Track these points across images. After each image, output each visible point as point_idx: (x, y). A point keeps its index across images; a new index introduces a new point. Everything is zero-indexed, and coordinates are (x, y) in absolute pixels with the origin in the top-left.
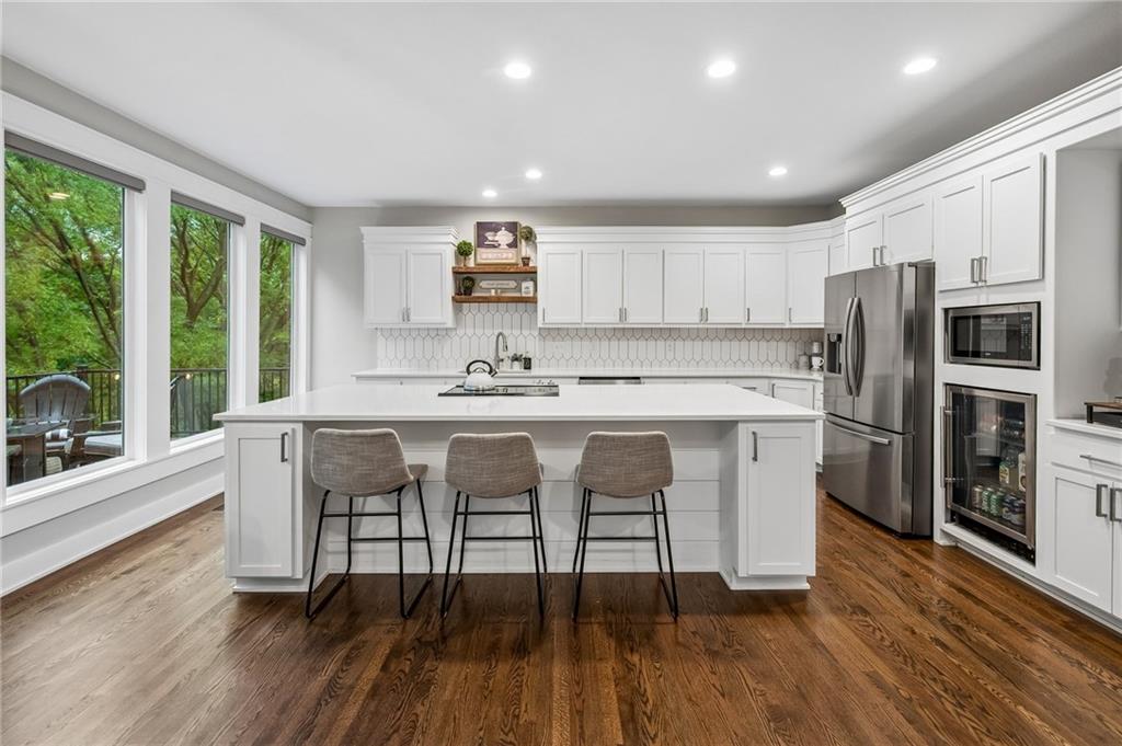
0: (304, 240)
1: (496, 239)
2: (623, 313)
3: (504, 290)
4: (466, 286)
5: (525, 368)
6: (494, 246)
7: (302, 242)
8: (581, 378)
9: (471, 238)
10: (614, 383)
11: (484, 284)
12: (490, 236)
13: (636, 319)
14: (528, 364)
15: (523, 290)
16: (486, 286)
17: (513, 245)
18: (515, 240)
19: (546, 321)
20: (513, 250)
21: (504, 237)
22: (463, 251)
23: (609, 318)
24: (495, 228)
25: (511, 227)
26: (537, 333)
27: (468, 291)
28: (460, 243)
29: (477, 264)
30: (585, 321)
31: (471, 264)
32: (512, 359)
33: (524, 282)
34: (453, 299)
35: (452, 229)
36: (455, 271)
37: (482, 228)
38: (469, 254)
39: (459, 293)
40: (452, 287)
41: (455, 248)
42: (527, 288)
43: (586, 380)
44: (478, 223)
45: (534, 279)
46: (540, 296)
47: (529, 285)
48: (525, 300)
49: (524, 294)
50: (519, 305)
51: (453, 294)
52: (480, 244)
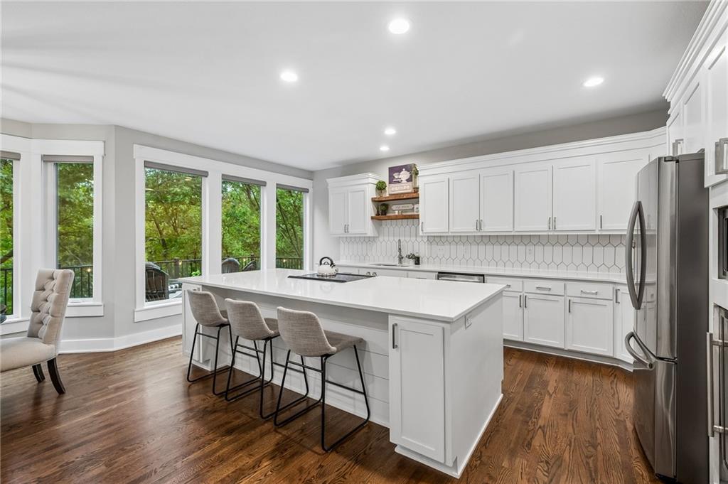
0: (308, 190)
1: (400, 177)
2: (479, 225)
3: (406, 211)
4: (383, 209)
5: (416, 264)
6: (399, 182)
7: (307, 191)
8: (439, 273)
9: (386, 179)
11: (394, 207)
12: (396, 175)
13: (490, 228)
14: (417, 261)
15: (415, 210)
16: (395, 209)
17: (409, 180)
18: (411, 176)
19: (425, 231)
20: (410, 183)
21: (404, 175)
22: (381, 187)
23: (469, 228)
24: (399, 169)
25: (408, 168)
26: (426, 239)
27: (384, 213)
28: (380, 182)
29: (390, 195)
30: (451, 230)
31: (387, 194)
32: (409, 257)
33: (413, 204)
34: (372, 218)
35: (370, 174)
36: (374, 200)
37: (393, 170)
38: (384, 189)
39: (378, 214)
40: (371, 210)
41: (375, 186)
42: (417, 208)
43: (441, 275)
44: (390, 168)
45: (418, 203)
46: (420, 213)
47: (416, 206)
48: (416, 217)
49: (415, 213)
50: (415, 220)
51: (374, 215)
52: (391, 182)
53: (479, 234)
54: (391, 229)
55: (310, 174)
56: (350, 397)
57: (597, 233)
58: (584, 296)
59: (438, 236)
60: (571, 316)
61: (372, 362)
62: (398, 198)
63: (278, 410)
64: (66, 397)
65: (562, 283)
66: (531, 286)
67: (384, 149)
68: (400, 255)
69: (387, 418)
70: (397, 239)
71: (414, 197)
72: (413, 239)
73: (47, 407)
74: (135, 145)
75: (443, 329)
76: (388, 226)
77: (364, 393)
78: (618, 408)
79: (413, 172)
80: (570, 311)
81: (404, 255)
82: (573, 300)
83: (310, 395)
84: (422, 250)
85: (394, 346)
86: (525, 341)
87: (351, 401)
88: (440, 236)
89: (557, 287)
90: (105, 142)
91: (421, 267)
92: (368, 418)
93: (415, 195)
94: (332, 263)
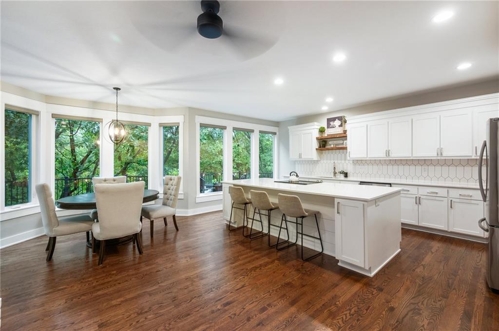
0: (276, 133)
1: (334, 124)
2: (388, 153)
3: (338, 144)
4: (323, 144)
5: (345, 177)
6: (333, 127)
9: (325, 125)
10: (385, 186)
11: (330, 143)
12: (332, 123)
13: (395, 155)
14: (346, 175)
15: (344, 144)
16: (331, 144)
17: (341, 126)
18: (342, 123)
19: (351, 157)
20: (341, 128)
21: (337, 123)
22: (322, 131)
23: (380, 154)
24: (334, 119)
25: (340, 119)
26: (352, 162)
27: (324, 146)
28: (321, 128)
29: (328, 135)
30: (369, 156)
31: (326, 135)
32: (340, 173)
33: (343, 141)
34: (316, 149)
35: (316, 123)
36: (317, 139)
37: (329, 120)
38: (324, 131)
39: (320, 147)
40: (316, 145)
41: (318, 130)
42: (346, 143)
43: (362, 183)
44: (328, 119)
45: (346, 139)
46: (348, 146)
47: (345, 142)
48: (345, 148)
49: (344, 146)
50: (344, 150)
51: (317, 147)
52: (328, 127)
53: (388, 159)
54: (332, 155)
55: (277, 124)
56: (312, 241)
57: (473, 157)
58: (461, 197)
59: (360, 160)
60: (452, 210)
61: (325, 224)
62: (333, 137)
63: (278, 244)
64: (179, 232)
65: (446, 190)
66: (423, 191)
67: (325, 108)
68: (335, 171)
69: (334, 252)
70: (332, 162)
71: (343, 136)
72: (343, 162)
73: (171, 236)
74: (196, 116)
75: (364, 205)
76: (326, 154)
77: (320, 239)
78: (478, 263)
79: (343, 121)
80: (451, 207)
81: (337, 171)
82: (453, 200)
83: (290, 240)
84: (349, 169)
85: (338, 213)
86: (420, 225)
87: (313, 243)
88: (362, 160)
89: (442, 192)
90: (184, 115)
91: (348, 179)
92: (322, 251)
93: (344, 135)
94: (297, 175)
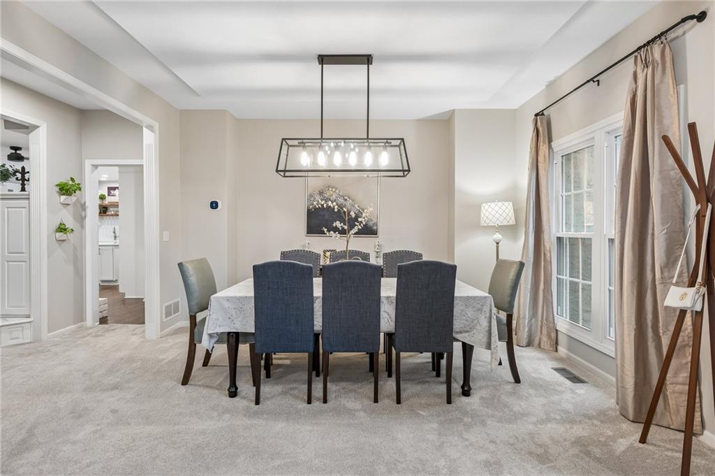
4: (104, 210)
6: (114, 196)
9: (106, 193)
11: (111, 209)
12: (112, 192)
16: (111, 211)
21: (117, 192)
22: (102, 198)
24: (114, 189)
27: (105, 212)
28: (102, 195)
29: (108, 202)
36: (98, 205)
37: (110, 189)
38: (105, 199)
39: (101, 213)
40: (97, 211)
41: (99, 197)
44: (108, 188)
51: (98, 213)
52: (109, 195)
54: (113, 221)
62: (114, 205)
68: (115, 235)
70: (113, 227)
76: (107, 220)
